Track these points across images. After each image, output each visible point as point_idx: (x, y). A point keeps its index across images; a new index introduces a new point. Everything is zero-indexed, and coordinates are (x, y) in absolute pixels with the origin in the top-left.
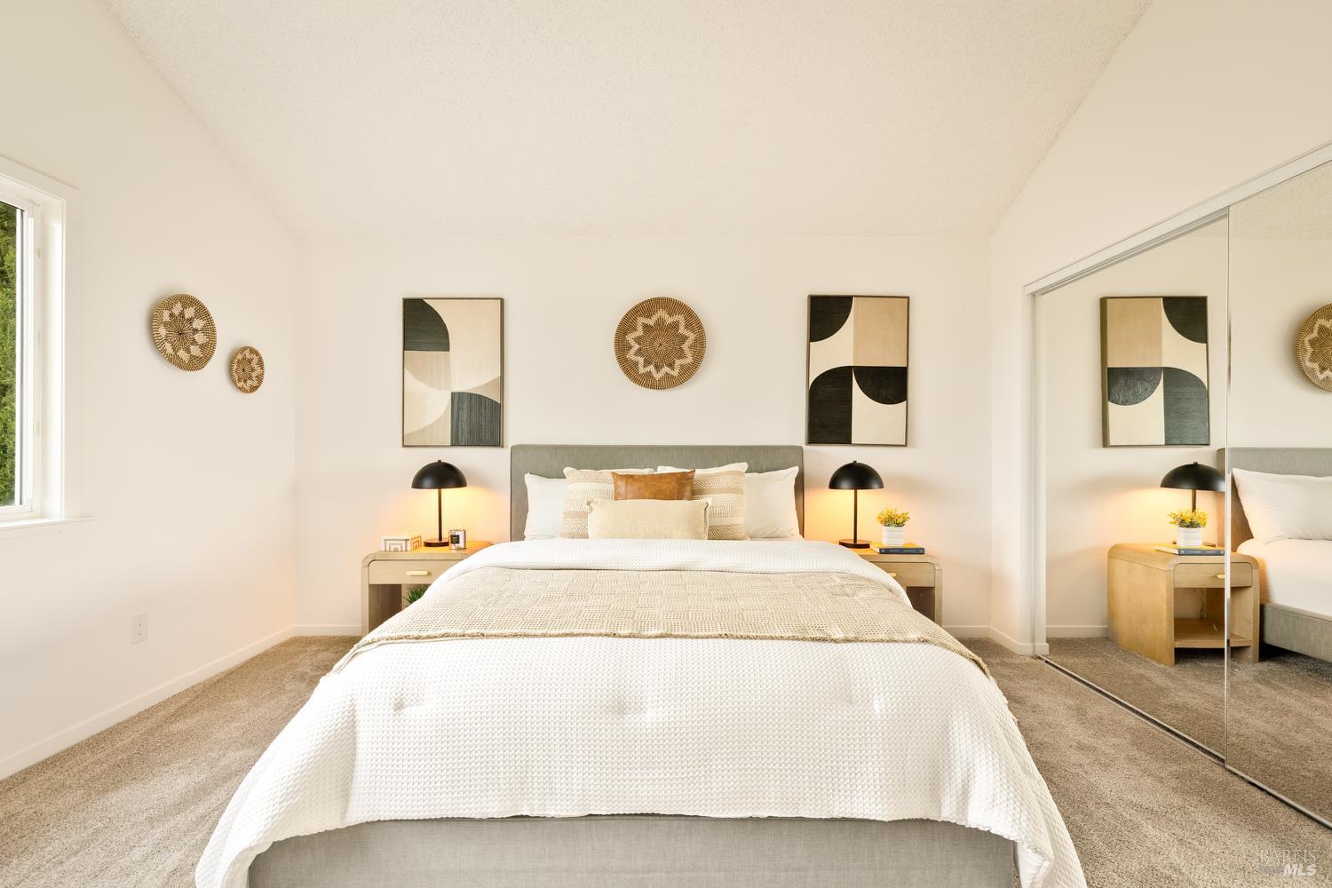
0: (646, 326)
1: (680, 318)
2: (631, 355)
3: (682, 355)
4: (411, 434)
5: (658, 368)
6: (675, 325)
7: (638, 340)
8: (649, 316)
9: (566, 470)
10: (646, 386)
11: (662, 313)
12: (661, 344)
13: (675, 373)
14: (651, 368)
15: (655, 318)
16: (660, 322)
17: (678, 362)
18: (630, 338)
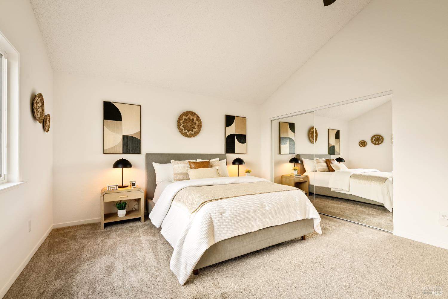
0: (185, 119)
1: (195, 118)
2: (181, 127)
3: (195, 128)
4: (106, 150)
5: (188, 131)
6: (193, 119)
7: (183, 123)
8: (186, 116)
9: (172, 161)
10: (186, 136)
11: (190, 116)
12: (189, 124)
13: (193, 133)
14: (186, 131)
15: (188, 117)
16: (189, 118)
17: (194, 130)
18: (181, 122)
